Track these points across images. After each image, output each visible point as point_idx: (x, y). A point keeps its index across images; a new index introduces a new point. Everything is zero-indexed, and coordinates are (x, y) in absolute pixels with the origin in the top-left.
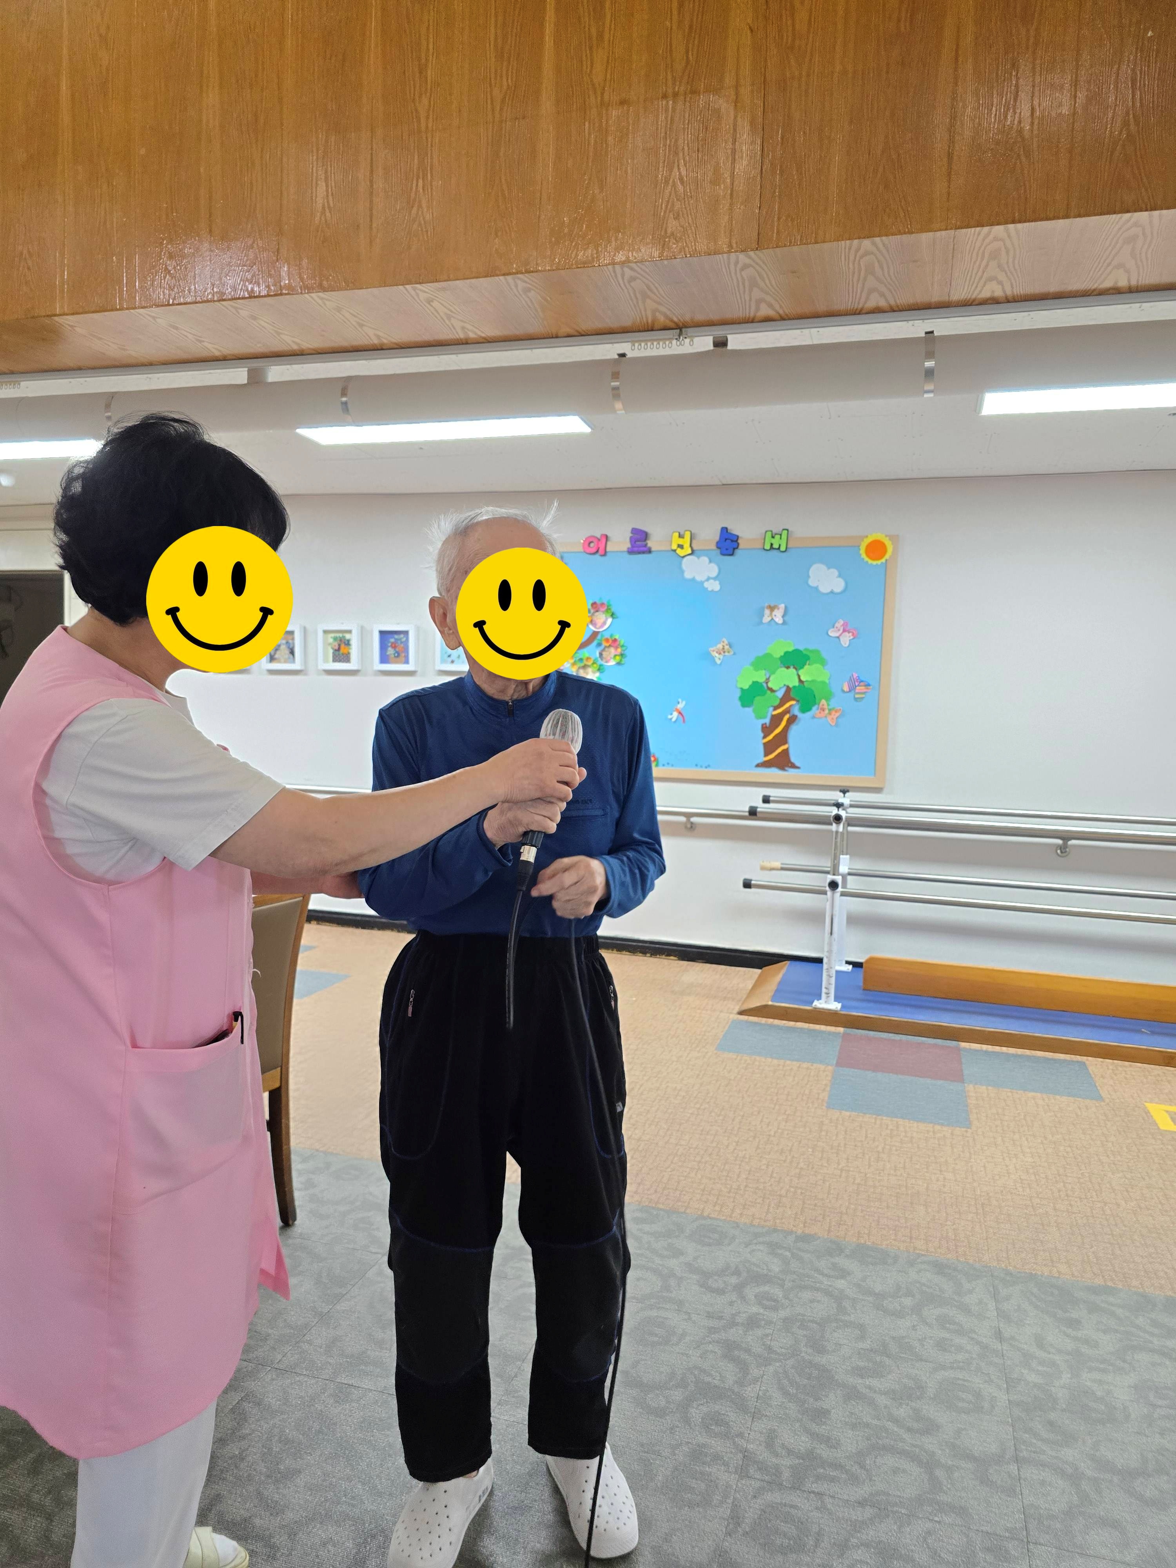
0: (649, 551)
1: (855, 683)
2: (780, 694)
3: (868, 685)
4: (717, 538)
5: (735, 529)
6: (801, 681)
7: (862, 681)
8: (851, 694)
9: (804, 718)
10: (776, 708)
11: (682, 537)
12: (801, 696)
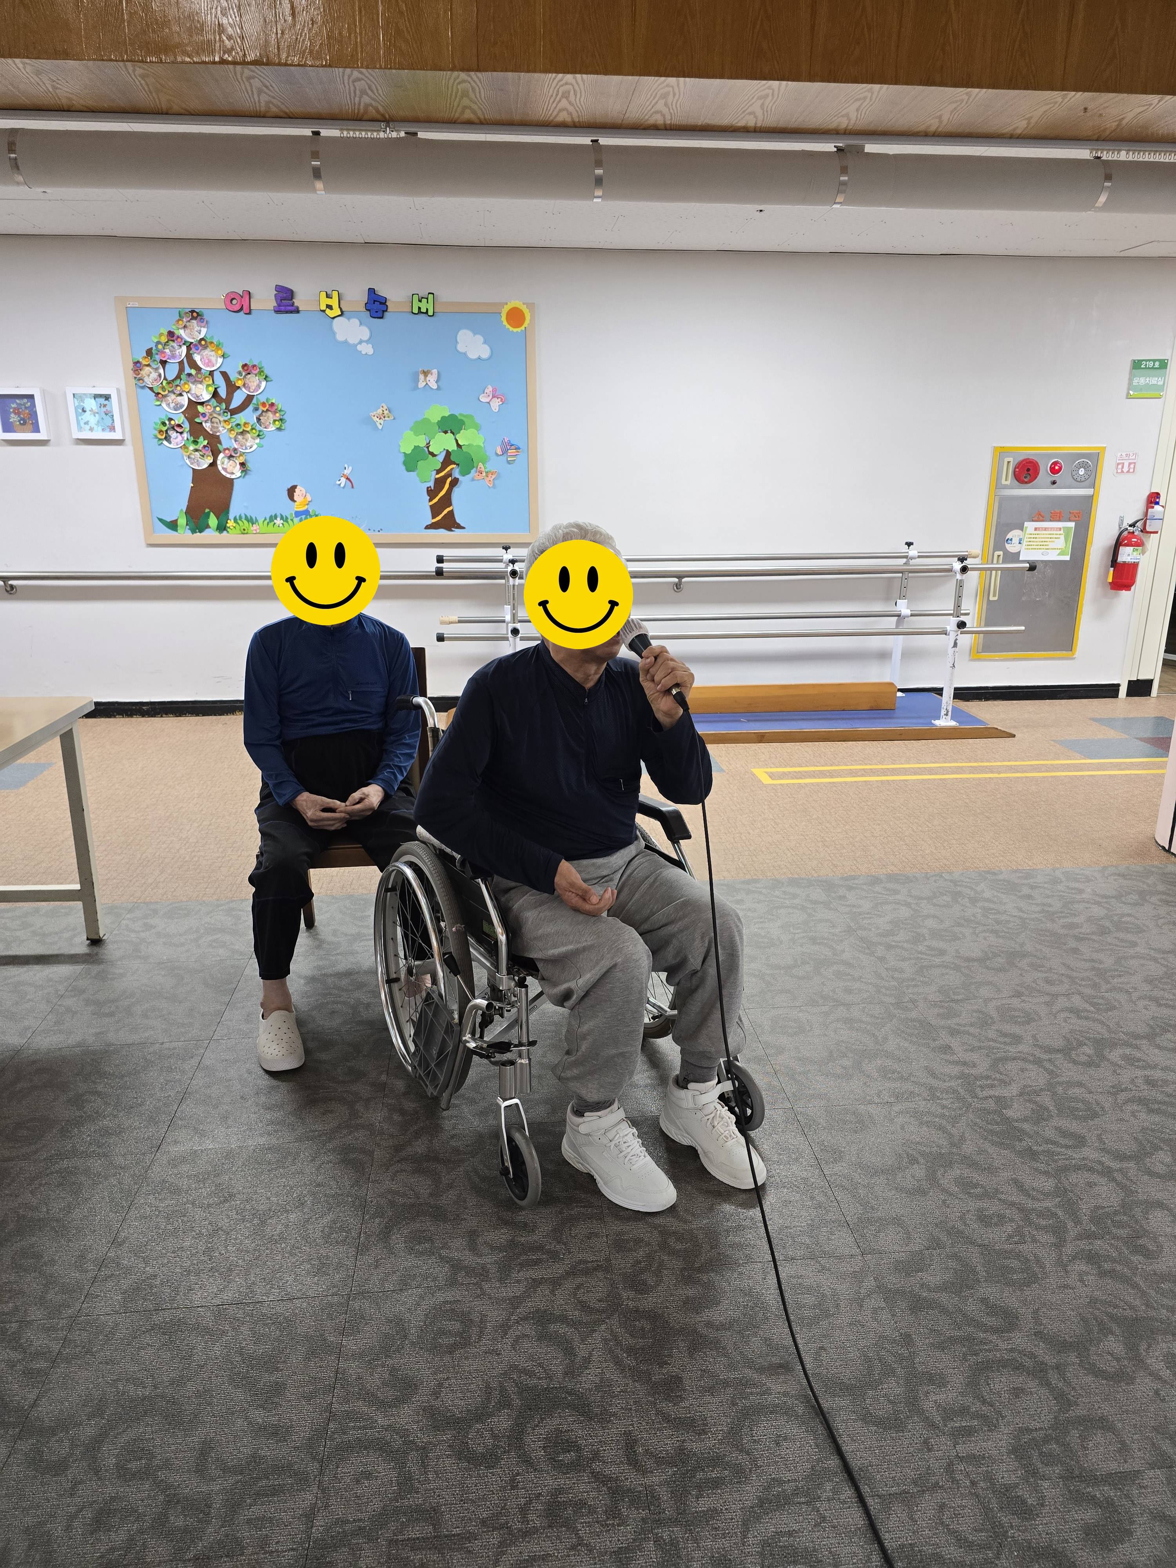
0: (297, 311)
1: (508, 447)
2: (441, 458)
3: (517, 448)
4: (366, 300)
5: (382, 291)
6: (459, 446)
7: (513, 445)
8: (504, 458)
9: (465, 480)
10: (438, 472)
11: (330, 297)
12: (460, 460)
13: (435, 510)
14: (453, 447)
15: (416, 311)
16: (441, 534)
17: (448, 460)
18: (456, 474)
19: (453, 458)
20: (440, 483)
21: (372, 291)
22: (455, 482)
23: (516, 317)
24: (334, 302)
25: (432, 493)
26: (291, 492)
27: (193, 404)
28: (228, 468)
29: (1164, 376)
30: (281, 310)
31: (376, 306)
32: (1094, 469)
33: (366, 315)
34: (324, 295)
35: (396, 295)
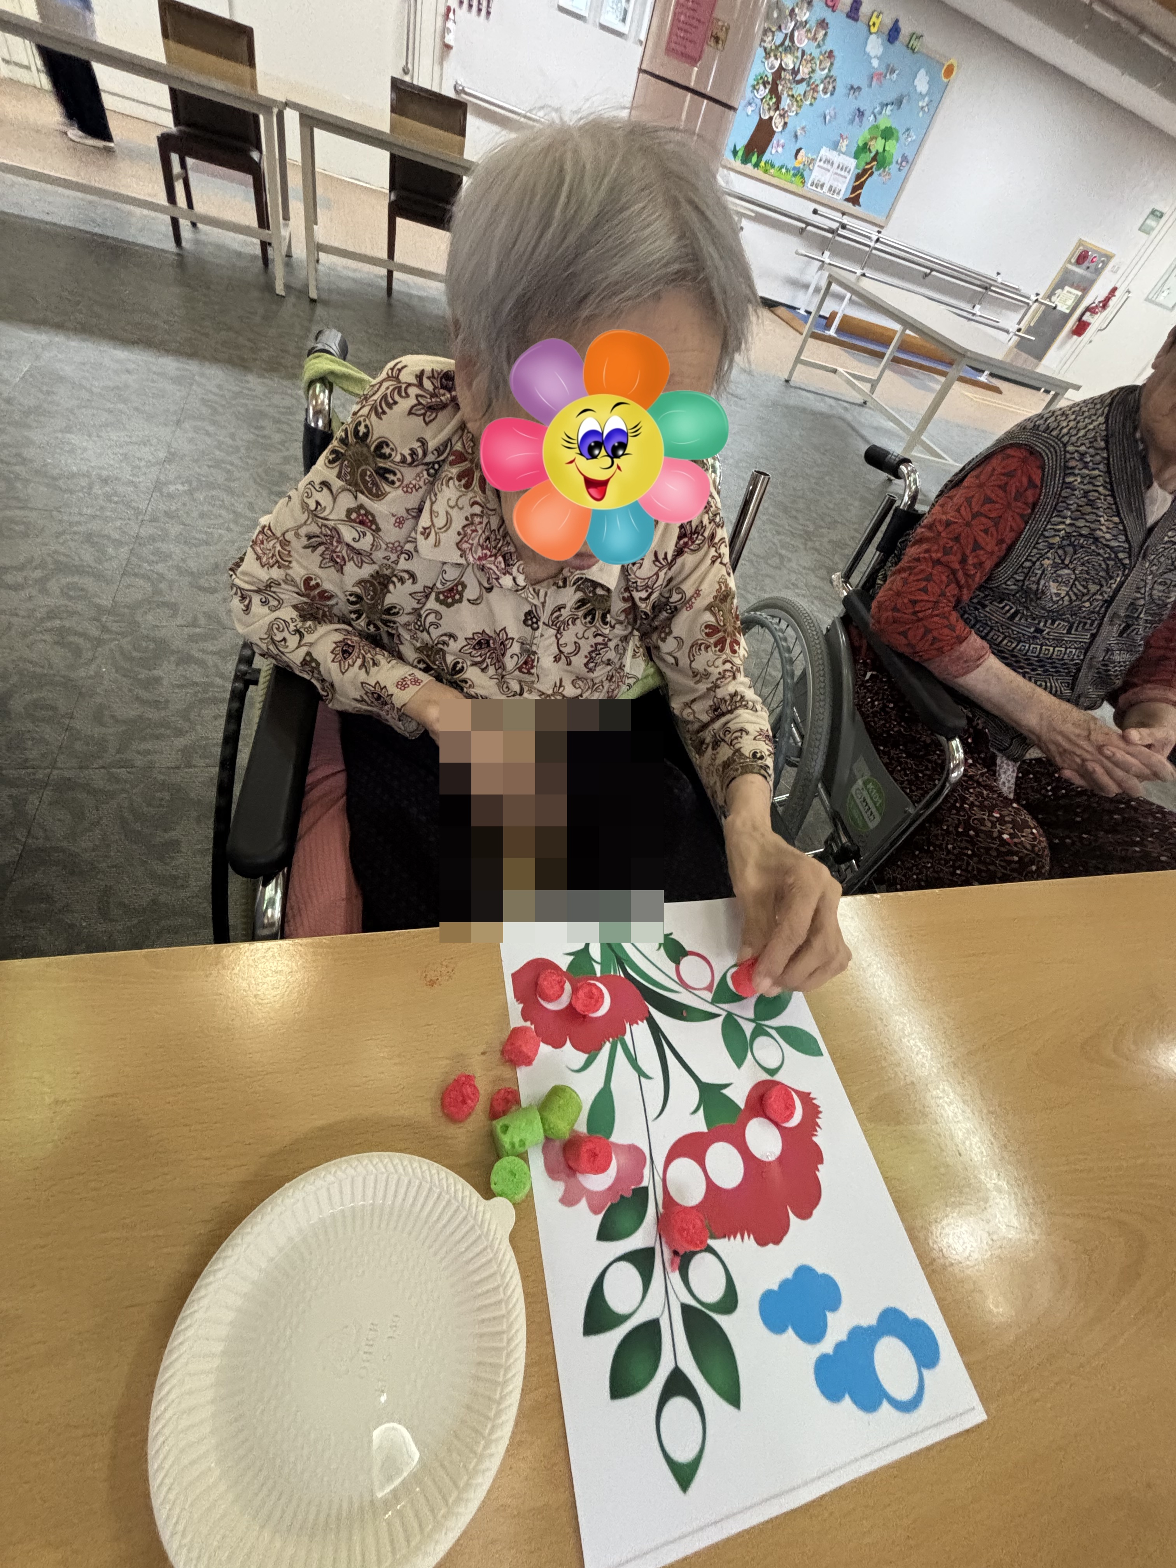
0: (857, 20)
1: (904, 160)
2: (873, 155)
3: (908, 163)
4: (891, 27)
5: (902, 24)
6: (884, 150)
7: (907, 159)
8: (899, 166)
9: (876, 174)
10: (867, 164)
11: (878, 17)
12: (879, 160)
13: (855, 189)
14: (881, 150)
15: (910, 45)
16: (849, 207)
17: (875, 157)
18: (874, 168)
19: (879, 158)
20: (865, 171)
21: (897, 21)
22: (871, 174)
23: (949, 71)
24: (878, 23)
25: (858, 177)
26: (798, 151)
27: (781, 68)
28: (777, 124)
29: (1158, 222)
30: (849, 16)
31: (893, 34)
32: (1105, 264)
33: (886, 37)
34: (875, 14)
35: (906, 29)
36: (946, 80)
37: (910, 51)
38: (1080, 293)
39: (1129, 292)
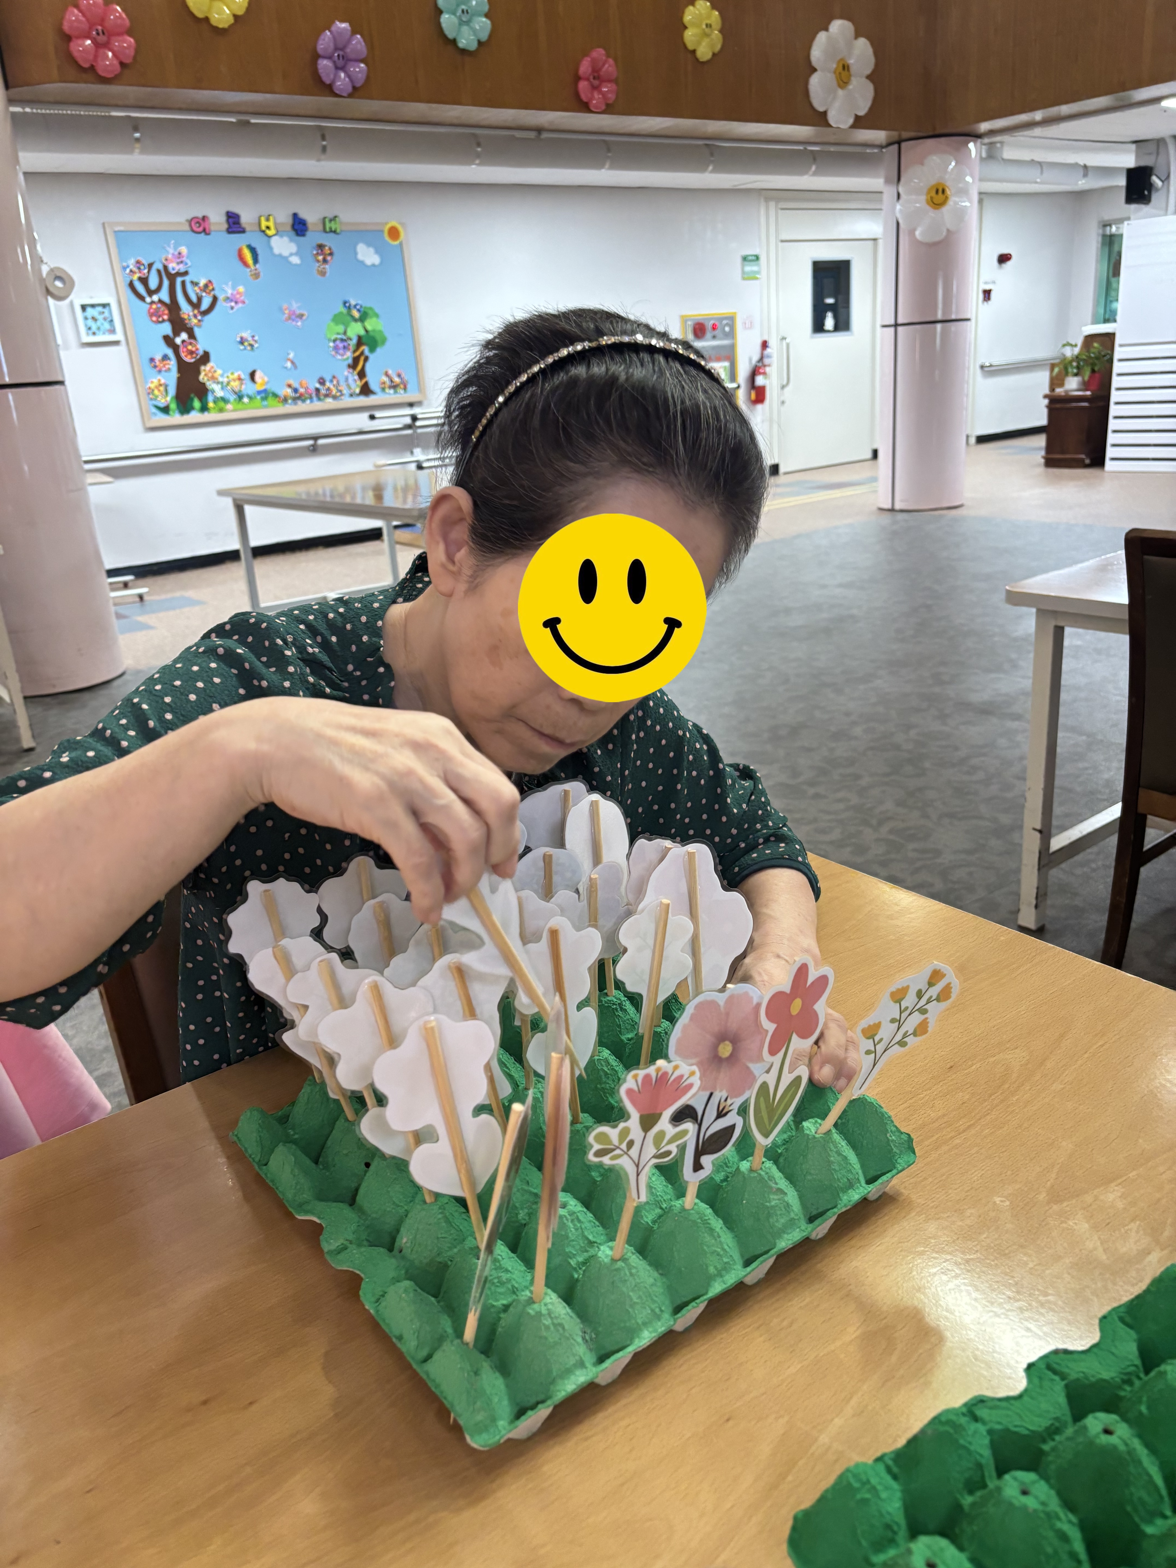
0: (243, 231)
2: (354, 341)
4: (290, 221)
5: (303, 215)
6: (367, 331)
9: (372, 357)
10: (354, 351)
11: (268, 220)
12: (368, 341)
14: (362, 332)
15: (328, 229)
16: (362, 400)
17: (360, 342)
18: (367, 352)
19: (364, 340)
20: (356, 360)
21: (295, 215)
22: (366, 359)
23: (394, 233)
24: (271, 224)
25: (352, 368)
26: (252, 375)
29: (759, 265)
30: (230, 231)
31: (299, 227)
32: (732, 327)
33: (293, 233)
34: (263, 219)
35: (311, 217)
36: (397, 243)
37: (332, 235)
38: (726, 364)
39: (784, 338)
